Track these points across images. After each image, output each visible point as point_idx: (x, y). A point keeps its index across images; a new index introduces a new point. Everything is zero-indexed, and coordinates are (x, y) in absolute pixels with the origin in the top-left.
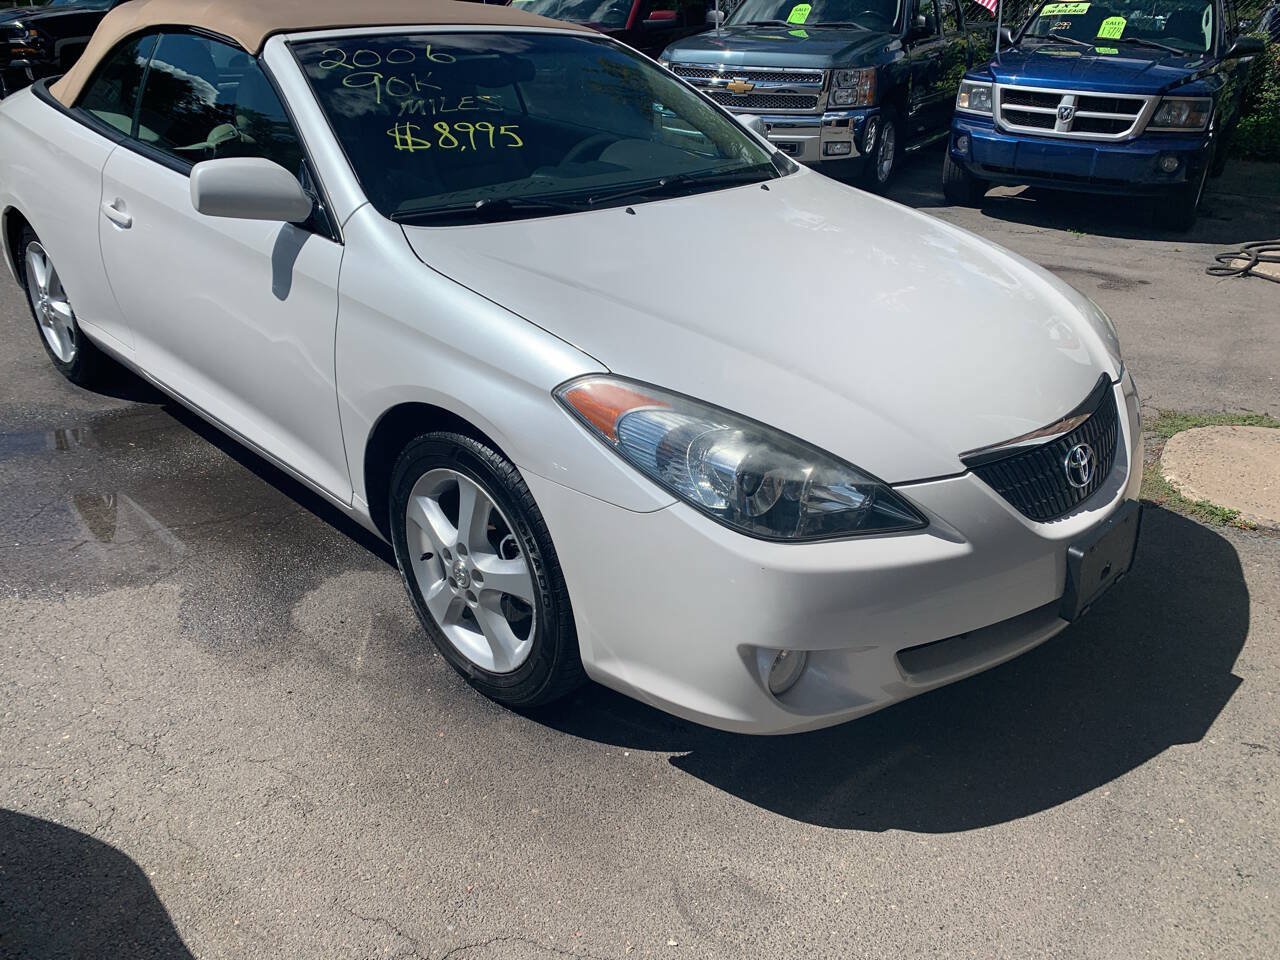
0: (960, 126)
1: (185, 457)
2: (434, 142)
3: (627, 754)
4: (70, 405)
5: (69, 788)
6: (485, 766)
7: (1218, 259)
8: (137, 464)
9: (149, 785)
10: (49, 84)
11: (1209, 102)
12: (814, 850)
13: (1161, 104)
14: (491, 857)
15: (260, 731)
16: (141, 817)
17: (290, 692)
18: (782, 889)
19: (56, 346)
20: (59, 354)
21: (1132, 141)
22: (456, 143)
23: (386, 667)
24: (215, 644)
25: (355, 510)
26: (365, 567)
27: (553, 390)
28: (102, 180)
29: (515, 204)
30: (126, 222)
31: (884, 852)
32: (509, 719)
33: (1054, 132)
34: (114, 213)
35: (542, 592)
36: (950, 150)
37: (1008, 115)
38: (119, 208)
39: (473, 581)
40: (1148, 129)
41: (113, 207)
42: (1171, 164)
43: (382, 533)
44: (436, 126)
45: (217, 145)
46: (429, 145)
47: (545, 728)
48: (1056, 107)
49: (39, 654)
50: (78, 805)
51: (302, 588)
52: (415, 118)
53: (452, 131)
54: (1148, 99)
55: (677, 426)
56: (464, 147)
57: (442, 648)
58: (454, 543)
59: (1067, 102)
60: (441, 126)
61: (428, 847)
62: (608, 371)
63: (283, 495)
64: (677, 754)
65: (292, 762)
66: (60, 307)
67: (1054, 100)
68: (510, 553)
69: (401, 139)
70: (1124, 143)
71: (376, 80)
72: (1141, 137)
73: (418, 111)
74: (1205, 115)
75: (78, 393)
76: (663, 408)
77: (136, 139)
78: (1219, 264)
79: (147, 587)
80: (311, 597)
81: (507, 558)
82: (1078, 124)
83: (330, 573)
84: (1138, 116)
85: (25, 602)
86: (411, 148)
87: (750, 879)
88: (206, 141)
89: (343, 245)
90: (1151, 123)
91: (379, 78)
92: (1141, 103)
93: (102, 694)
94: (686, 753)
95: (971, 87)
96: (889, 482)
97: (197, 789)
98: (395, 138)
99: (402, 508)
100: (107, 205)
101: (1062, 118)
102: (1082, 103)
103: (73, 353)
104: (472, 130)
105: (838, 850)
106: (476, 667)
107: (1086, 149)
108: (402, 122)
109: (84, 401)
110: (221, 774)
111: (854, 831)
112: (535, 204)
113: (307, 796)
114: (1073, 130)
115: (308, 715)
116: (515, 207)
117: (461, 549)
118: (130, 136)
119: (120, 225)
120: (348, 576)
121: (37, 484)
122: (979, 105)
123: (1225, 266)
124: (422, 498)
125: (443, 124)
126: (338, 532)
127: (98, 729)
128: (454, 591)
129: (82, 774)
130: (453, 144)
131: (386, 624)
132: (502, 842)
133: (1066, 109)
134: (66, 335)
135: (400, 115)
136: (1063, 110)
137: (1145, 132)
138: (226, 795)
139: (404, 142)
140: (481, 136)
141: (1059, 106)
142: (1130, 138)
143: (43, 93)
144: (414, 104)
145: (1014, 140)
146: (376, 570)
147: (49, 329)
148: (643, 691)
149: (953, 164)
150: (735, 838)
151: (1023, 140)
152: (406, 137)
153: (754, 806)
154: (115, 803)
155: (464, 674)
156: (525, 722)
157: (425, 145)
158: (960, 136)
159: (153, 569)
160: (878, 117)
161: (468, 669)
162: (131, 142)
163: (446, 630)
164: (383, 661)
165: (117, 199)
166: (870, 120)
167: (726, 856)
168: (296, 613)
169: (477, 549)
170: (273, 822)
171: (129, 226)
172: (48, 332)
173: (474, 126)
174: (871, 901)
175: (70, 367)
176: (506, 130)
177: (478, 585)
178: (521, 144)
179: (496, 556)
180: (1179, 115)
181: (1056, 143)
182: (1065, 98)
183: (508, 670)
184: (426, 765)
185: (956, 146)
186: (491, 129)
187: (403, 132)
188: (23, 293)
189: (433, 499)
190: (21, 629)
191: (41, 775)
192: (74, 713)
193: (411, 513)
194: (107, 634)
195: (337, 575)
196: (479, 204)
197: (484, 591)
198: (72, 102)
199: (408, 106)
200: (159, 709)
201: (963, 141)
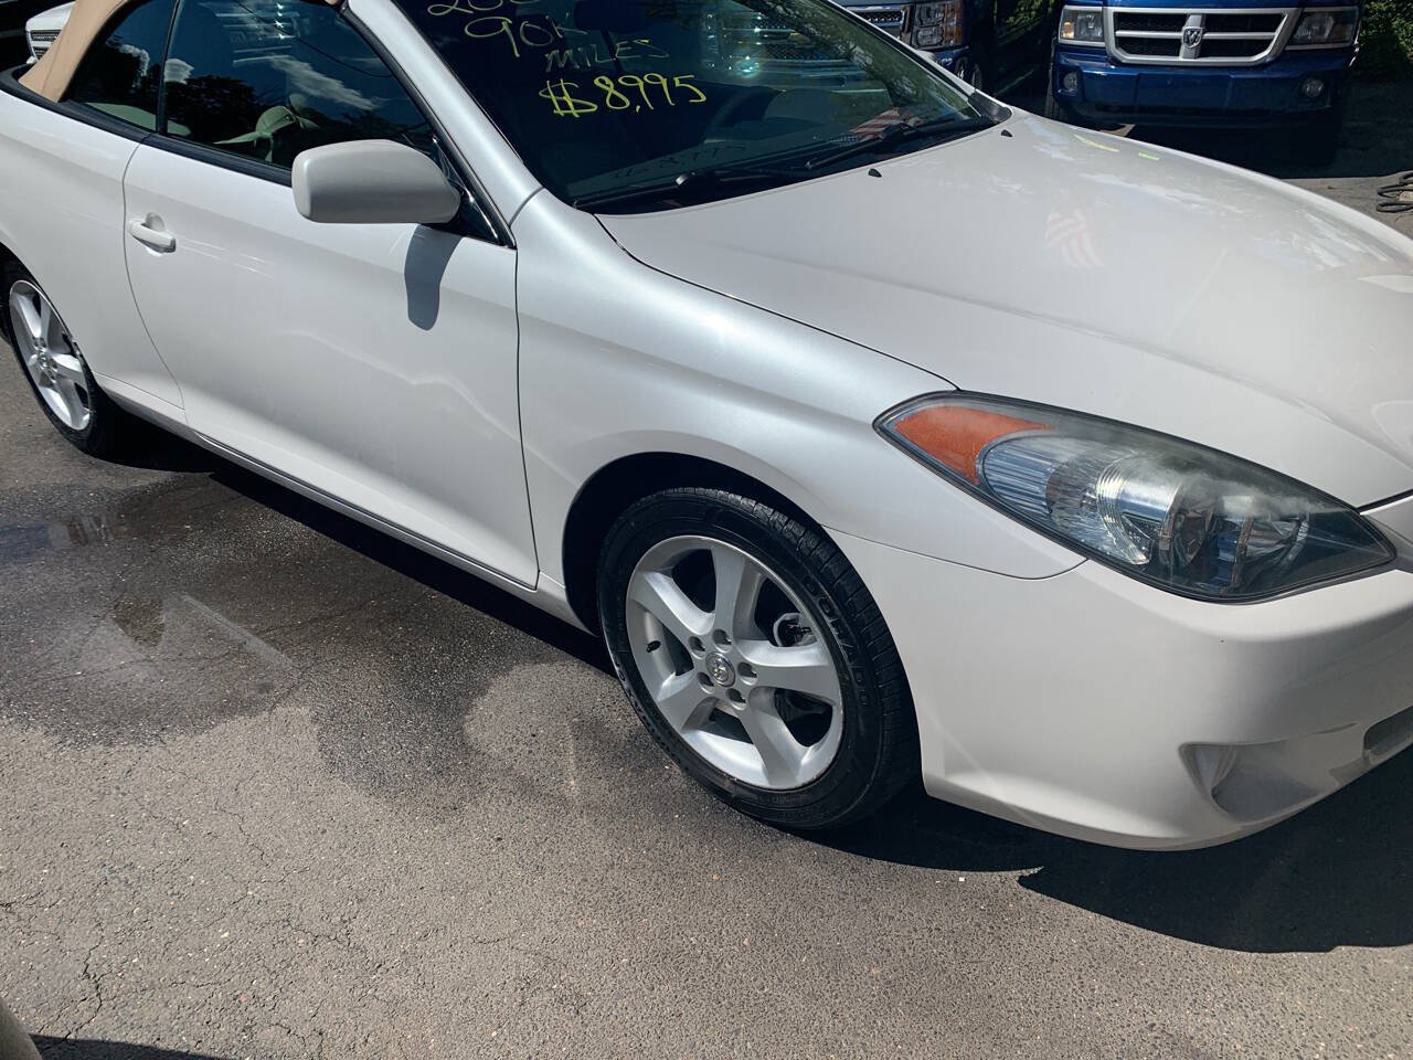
0: (1065, 60)
1: (259, 538)
2: (601, 103)
3: (962, 879)
4: (94, 484)
5: (252, 1008)
6: (787, 915)
7: (1381, 194)
8: (202, 553)
9: (357, 992)
10: (17, 75)
11: (1354, 12)
12: (1255, 987)
13: (1302, 17)
14: (844, 1045)
15: (479, 897)
16: (362, 1040)
17: (499, 839)
18: (1238, 1047)
19: (61, 411)
20: (68, 422)
21: (1271, 63)
22: (628, 104)
23: (610, 791)
24: (379, 783)
25: (543, 593)
26: (537, 658)
27: (875, 421)
28: (123, 191)
29: (724, 176)
30: (169, 244)
31: (1345, 981)
32: (794, 847)
33: (1180, 59)
34: (147, 233)
35: (857, 689)
36: (1055, 90)
37: (1123, 43)
38: (154, 226)
39: (738, 677)
40: (1288, 48)
41: (144, 225)
42: (1314, 87)
43: (583, 621)
44: (596, 82)
45: (273, 134)
46: (596, 107)
47: (843, 853)
48: (1180, 30)
49: (153, 822)
50: (270, 1032)
51: (466, 695)
52: (568, 73)
53: (618, 87)
54: (1287, 14)
55: (1073, 455)
56: (638, 107)
57: (682, 759)
58: (709, 629)
59: (1193, 23)
60: (602, 82)
61: (756, 1040)
62: (955, 389)
63: (401, 575)
64: (1026, 873)
65: (536, 938)
66: (65, 361)
67: (1177, 22)
68: (790, 637)
69: (558, 101)
70: (1261, 66)
71: (505, 27)
72: (1281, 58)
73: (568, 63)
74: (1351, 27)
75: (100, 467)
76: (1048, 432)
77: (164, 132)
78: (1385, 200)
79: (266, 714)
80: (482, 706)
81: (785, 645)
82: (1207, 48)
83: (495, 671)
84: (1276, 34)
85: (112, 750)
86: (575, 113)
87: (1192, 1038)
88: (253, 130)
89: (515, 248)
90: (1291, 41)
91: (509, 24)
92: (1279, 18)
93: (255, 869)
94: (1036, 870)
95: (1076, 13)
96: (1357, 506)
97: (424, 991)
98: (551, 100)
99: (620, 586)
100: (136, 223)
101: (1188, 42)
102: (1210, 23)
103: (87, 417)
104: (641, 84)
105: (1285, 983)
106: (739, 784)
107: (1216, 77)
108: (555, 81)
109: (110, 478)
110: (448, 965)
111: (1294, 954)
112: (747, 173)
113: (571, 984)
114: (1201, 56)
115: (533, 868)
116: (725, 180)
117: (720, 636)
118: (156, 132)
119: (156, 247)
120: (521, 673)
121: (82, 590)
122: (1087, 35)
123: (1392, 201)
124: (651, 574)
125: (603, 78)
126: (486, 617)
127: (264, 918)
128: (707, 691)
129: (262, 984)
130: (625, 104)
131: (590, 731)
132: (850, 1020)
133: (1192, 32)
134: (75, 396)
135: (549, 70)
136: (1189, 33)
137: (1284, 50)
138: (464, 995)
139: (564, 105)
140: (654, 91)
141: (1184, 28)
142: (1268, 60)
143: (11, 86)
144: (561, 54)
145: (1134, 73)
146: (551, 661)
147: (50, 391)
148: (1021, 809)
149: (1056, 106)
150: (1147, 980)
151: (1145, 72)
152: (565, 98)
153: (1153, 934)
154: (318, 1023)
155: (722, 794)
156: (816, 849)
157: (591, 107)
158: (1066, 73)
159: (265, 688)
160: (965, 59)
161: (726, 785)
162: (160, 138)
163: (688, 738)
164: (603, 783)
165: (149, 215)
166: (959, 61)
167: (1148, 1008)
168: (470, 729)
169: (741, 637)
170: (540, 1027)
171: (172, 248)
172: (47, 393)
173: (642, 79)
174: (1359, 1051)
175: (84, 436)
176: (681, 81)
177: (749, 682)
178: (704, 98)
179: (768, 642)
180: (1322, 31)
181: (1182, 72)
182: (1191, 20)
183: (793, 785)
184: (710, 922)
185: (1062, 86)
186: (664, 82)
187: (559, 92)
188: (9, 348)
189: (665, 573)
190: (118, 788)
191: (207, 994)
192: (225, 899)
193: (633, 593)
194: (234, 783)
195: (506, 672)
196: (680, 181)
197: (755, 690)
198: (60, 94)
199: (554, 57)
200: (336, 882)
201: (1071, 81)
